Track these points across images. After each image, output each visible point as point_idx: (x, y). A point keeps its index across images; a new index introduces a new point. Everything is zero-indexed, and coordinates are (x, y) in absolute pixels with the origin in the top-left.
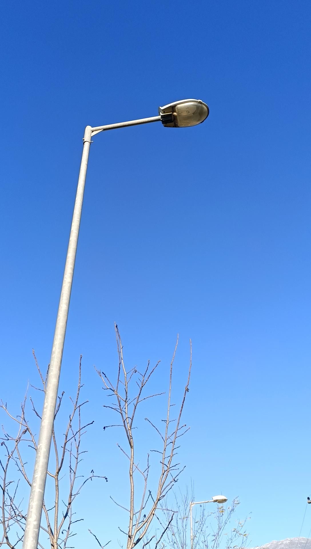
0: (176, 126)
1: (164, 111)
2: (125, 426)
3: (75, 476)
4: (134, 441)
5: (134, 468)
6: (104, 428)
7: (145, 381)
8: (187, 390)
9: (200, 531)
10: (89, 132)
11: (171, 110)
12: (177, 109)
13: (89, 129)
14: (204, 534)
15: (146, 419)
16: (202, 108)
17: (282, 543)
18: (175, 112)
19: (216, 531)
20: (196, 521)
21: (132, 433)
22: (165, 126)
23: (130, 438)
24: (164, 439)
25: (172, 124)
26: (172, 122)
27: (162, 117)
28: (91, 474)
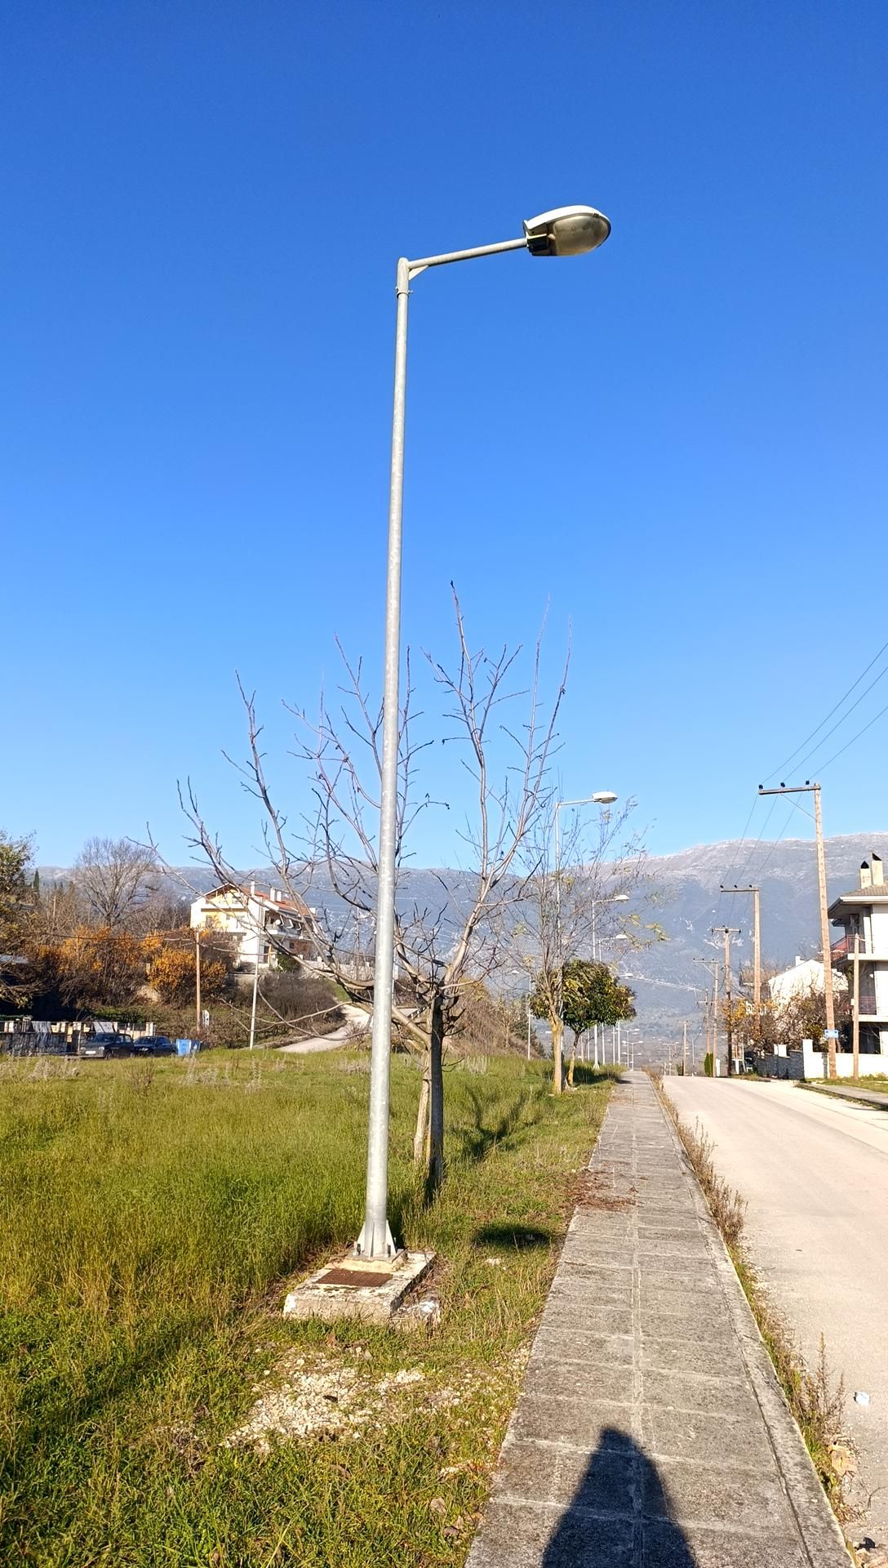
0: (552, 253)
1: (533, 231)
2: (472, 739)
3: (404, 803)
4: (486, 758)
5: (487, 793)
6: (443, 741)
7: (499, 675)
8: (563, 691)
9: (571, 846)
10: (406, 270)
11: (545, 229)
12: (556, 228)
13: (404, 263)
14: (577, 850)
15: (501, 727)
16: (600, 226)
17: (714, 849)
18: (552, 233)
19: (597, 846)
20: (566, 832)
21: (483, 747)
22: (534, 255)
23: (479, 754)
24: (528, 753)
25: (547, 251)
26: (546, 248)
27: (529, 241)
28: (426, 800)
